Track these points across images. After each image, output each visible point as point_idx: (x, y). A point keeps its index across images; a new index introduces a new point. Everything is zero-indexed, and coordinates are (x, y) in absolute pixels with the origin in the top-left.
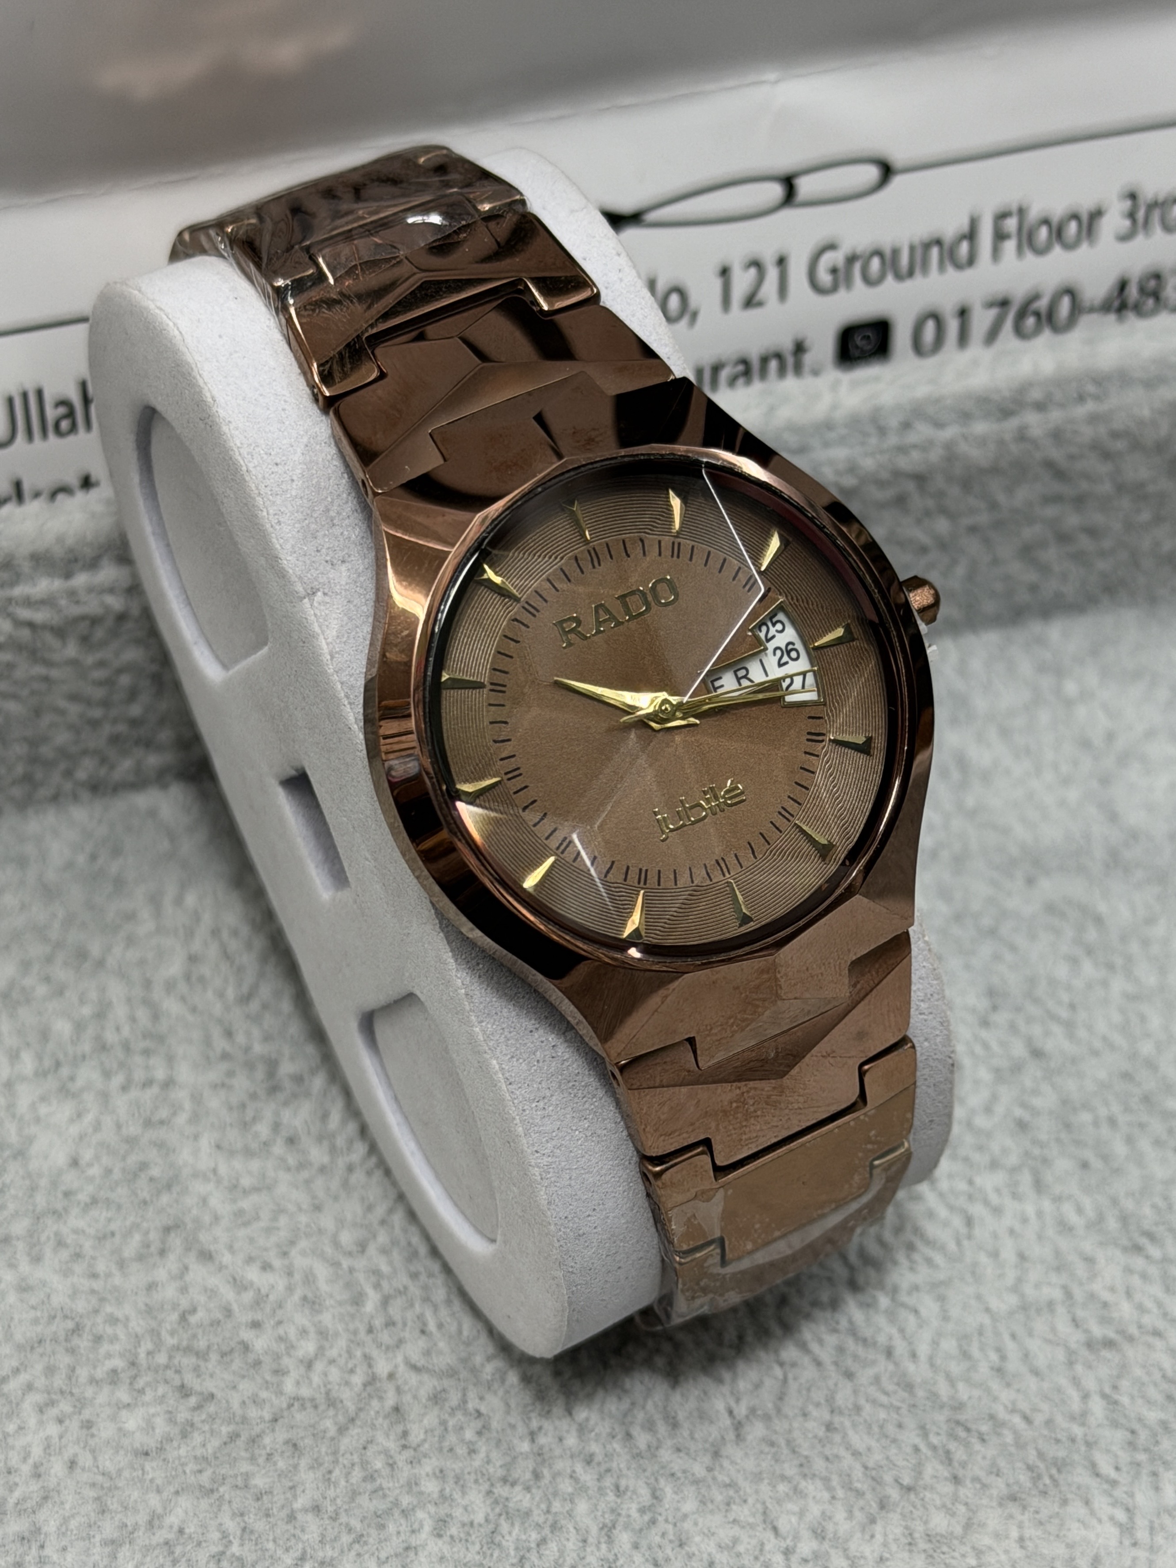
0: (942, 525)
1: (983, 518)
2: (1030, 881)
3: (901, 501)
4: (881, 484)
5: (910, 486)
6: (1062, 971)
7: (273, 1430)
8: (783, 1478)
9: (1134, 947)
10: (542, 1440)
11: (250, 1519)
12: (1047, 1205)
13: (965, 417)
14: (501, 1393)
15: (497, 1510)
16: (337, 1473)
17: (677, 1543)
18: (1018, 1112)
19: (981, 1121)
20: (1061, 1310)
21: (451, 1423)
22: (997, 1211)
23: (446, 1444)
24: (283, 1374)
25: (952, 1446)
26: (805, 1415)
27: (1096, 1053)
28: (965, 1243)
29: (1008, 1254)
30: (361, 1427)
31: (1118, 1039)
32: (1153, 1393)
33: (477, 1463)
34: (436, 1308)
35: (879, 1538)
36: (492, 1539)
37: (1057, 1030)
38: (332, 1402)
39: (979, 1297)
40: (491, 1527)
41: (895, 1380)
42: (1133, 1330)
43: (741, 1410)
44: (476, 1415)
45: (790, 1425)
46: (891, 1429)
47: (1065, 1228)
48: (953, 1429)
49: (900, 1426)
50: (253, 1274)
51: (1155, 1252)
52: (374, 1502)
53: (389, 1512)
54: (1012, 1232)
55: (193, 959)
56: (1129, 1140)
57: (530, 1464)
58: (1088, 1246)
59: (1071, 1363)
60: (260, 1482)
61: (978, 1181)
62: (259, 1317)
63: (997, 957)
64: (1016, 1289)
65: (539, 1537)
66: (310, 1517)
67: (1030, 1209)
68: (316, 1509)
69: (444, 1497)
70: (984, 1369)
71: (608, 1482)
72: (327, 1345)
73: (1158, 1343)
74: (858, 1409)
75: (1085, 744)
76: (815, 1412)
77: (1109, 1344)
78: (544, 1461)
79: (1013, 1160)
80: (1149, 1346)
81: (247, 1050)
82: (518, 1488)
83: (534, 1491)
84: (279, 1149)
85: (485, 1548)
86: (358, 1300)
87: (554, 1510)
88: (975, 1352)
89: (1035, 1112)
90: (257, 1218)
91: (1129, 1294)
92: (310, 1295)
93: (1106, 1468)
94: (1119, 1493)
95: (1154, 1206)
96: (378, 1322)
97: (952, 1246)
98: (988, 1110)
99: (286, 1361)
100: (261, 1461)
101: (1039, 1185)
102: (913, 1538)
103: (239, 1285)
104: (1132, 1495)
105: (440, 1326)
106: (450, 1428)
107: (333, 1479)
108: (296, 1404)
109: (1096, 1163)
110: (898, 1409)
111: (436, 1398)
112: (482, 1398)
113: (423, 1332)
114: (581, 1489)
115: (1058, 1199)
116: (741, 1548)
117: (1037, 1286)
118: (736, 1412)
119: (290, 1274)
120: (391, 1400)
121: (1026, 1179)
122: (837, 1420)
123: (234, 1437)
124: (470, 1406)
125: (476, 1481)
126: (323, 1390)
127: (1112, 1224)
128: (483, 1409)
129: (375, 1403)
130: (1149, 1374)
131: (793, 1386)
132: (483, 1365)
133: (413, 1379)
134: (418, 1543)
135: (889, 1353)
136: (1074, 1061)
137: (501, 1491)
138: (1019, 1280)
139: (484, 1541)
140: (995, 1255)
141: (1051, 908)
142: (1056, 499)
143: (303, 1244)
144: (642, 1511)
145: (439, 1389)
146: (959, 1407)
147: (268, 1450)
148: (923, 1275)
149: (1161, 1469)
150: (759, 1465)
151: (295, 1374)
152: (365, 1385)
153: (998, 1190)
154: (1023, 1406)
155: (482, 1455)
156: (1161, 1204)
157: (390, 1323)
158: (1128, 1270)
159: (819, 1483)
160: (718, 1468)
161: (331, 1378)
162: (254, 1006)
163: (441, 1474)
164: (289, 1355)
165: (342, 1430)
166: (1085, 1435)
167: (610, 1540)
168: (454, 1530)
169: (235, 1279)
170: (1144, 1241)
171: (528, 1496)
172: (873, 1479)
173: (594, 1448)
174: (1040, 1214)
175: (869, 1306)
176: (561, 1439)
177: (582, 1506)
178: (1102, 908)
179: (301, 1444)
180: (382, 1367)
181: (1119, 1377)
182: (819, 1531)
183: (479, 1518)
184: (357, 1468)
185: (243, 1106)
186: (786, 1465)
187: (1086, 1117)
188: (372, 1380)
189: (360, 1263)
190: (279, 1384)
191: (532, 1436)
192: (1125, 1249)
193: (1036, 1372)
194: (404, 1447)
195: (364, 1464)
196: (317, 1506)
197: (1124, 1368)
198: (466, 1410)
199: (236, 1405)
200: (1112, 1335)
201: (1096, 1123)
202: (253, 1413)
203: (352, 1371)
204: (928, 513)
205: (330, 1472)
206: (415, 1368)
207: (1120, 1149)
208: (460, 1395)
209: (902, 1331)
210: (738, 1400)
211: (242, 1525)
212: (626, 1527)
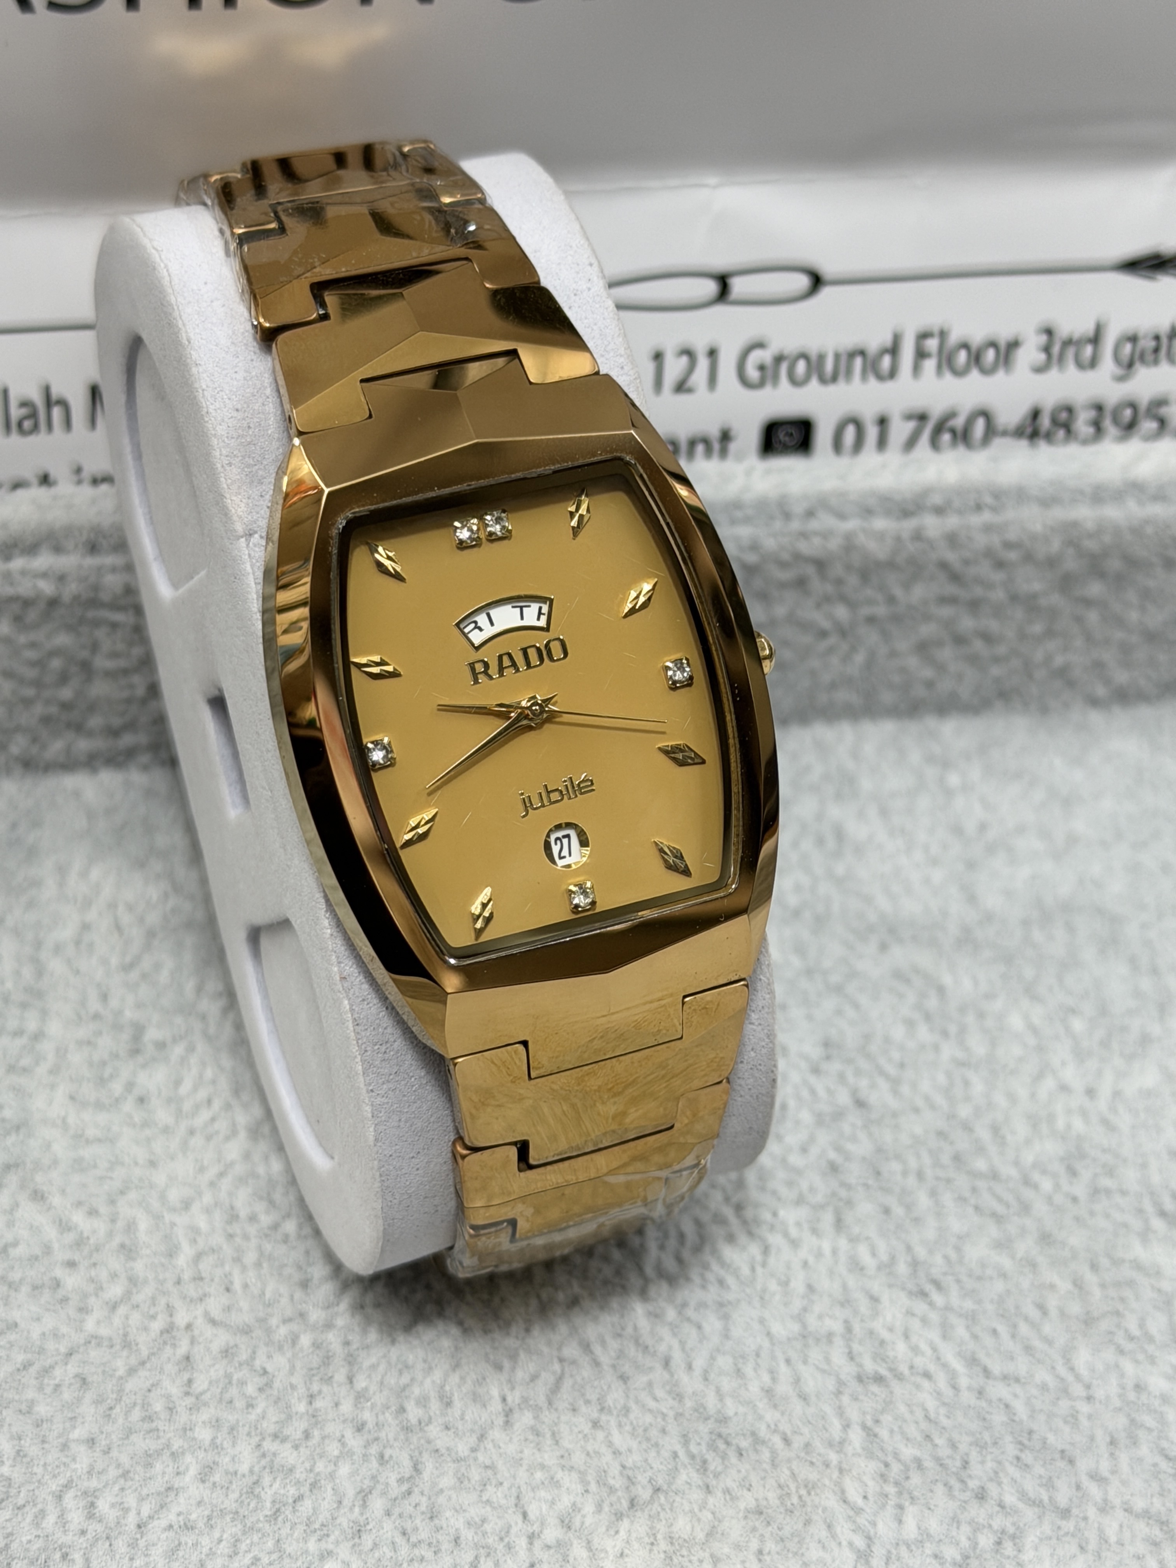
0: (841, 612)
1: (881, 610)
2: (883, 947)
3: (801, 583)
4: (783, 565)
5: (810, 570)
6: (898, 1033)
7: (66, 1364)
8: (543, 1467)
9: (970, 1019)
10: (319, 1404)
11: (26, 1443)
12: (843, 1243)
13: (868, 512)
14: (289, 1354)
15: (263, 1462)
16: (117, 1410)
17: (429, 1515)
18: (832, 1155)
19: (795, 1159)
20: (838, 1342)
21: (235, 1377)
22: (795, 1244)
23: (227, 1396)
24: (87, 1313)
25: (709, 1456)
26: (574, 1410)
27: (916, 1110)
28: (759, 1270)
29: (798, 1285)
30: (149, 1370)
31: (940, 1100)
32: (912, 1431)
33: (253, 1417)
34: (244, 1269)
35: (623, 1534)
36: (253, 1490)
37: (883, 1084)
38: (127, 1344)
39: (762, 1321)
40: (255, 1478)
41: (668, 1388)
42: (904, 1369)
43: (514, 1398)
44: (261, 1372)
45: (559, 1418)
46: (654, 1433)
47: (856, 1266)
48: (714, 1441)
49: (664, 1431)
50: (78, 1218)
51: (937, 1298)
52: (147, 1441)
53: (159, 1453)
54: (805, 1264)
55: (86, 927)
56: (933, 1193)
57: (303, 1425)
58: (876, 1286)
59: (839, 1393)
60: (42, 1410)
61: (782, 1213)
62: (77, 1257)
63: (839, 1012)
64: (799, 1318)
65: (297, 1494)
66: (83, 1448)
67: (826, 1247)
68: (91, 1442)
69: (214, 1445)
70: (754, 1388)
71: (374, 1450)
72: (134, 1291)
73: (926, 1384)
74: (626, 1410)
75: (957, 830)
76: (584, 1409)
77: (879, 1379)
78: (316, 1423)
79: (819, 1198)
80: (918, 1387)
81: (119, 1013)
82: (288, 1445)
83: (302, 1450)
84: (128, 1106)
85: (244, 1496)
86: (172, 1253)
87: (317, 1470)
88: (748, 1370)
89: (848, 1157)
90: (95, 1166)
91: (906, 1336)
92: (127, 1242)
93: (854, 1495)
94: (862, 1520)
95: (946, 1257)
96: (186, 1276)
97: (746, 1271)
98: (804, 1150)
99: (92, 1300)
100: (48, 1390)
101: (839, 1224)
102: (655, 1539)
103: (64, 1226)
104: (874, 1524)
105: (246, 1286)
106: (234, 1382)
107: (113, 1416)
108: (93, 1342)
109: (898, 1211)
110: (664, 1416)
111: (227, 1353)
112: (270, 1357)
113: (228, 1290)
114: (346, 1453)
115: (854, 1240)
116: (488, 1527)
117: (820, 1317)
118: (509, 1399)
119: (113, 1221)
120: (183, 1348)
121: (827, 1218)
122: (604, 1418)
123: (26, 1366)
124: (257, 1363)
125: (249, 1434)
126: (121, 1332)
127: (902, 1268)
128: (269, 1369)
129: (168, 1350)
130: (912, 1412)
131: (567, 1383)
132: (278, 1327)
133: (209, 1331)
134: (181, 1485)
135: (667, 1363)
136: (895, 1115)
137: (269, 1445)
138: (805, 1310)
139: (245, 1490)
140: (785, 1284)
141: (898, 975)
142: (952, 600)
143: (132, 1195)
144: (401, 1481)
145: (232, 1344)
146: (724, 1420)
147: (57, 1382)
148: (712, 1294)
149: (907, 1504)
150: (521, 1452)
151: (98, 1313)
152: (162, 1333)
153: (798, 1224)
154: (785, 1427)
155: (259, 1410)
156: (953, 1255)
157: (198, 1278)
158: (910, 1313)
159: (575, 1475)
160: (482, 1449)
161: (130, 1322)
162: (134, 975)
163: (216, 1424)
164: (97, 1295)
165: (132, 1371)
166: (840, 1462)
167: (364, 1505)
168: (217, 1477)
169: (61, 1220)
170: (929, 1288)
171: (295, 1453)
172: (629, 1478)
173: (367, 1416)
174: (835, 1252)
175: (656, 1316)
176: (337, 1405)
177: (344, 1469)
178: (947, 980)
179: (90, 1379)
180: (181, 1318)
181: (883, 1412)
182: (567, 1521)
183: (244, 1468)
184: (137, 1408)
185: (104, 1063)
186: (546, 1456)
187: (896, 1166)
188: (169, 1329)
189: (181, 1220)
190: (82, 1321)
191: (311, 1398)
192: (911, 1293)
193: (804, 1398)
194: (187, 1394)
195: (145, 1406)
196: (93, 1440)
197: (888, 1404)
198: (252, 1366)
199: (35, 1335)
200: (883, 1372)
201: (905, 1173)
202: (51, 1345)
203: (153, 1317)
204: (827, 599)
205: (111, 1408)
206: (213, 1322)
207: (923, 1200)
208: (249, 1351)
209: (682, 1344)
210: (513, 1388)
211: (17, 1448)
212: (384, 1493)
